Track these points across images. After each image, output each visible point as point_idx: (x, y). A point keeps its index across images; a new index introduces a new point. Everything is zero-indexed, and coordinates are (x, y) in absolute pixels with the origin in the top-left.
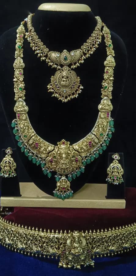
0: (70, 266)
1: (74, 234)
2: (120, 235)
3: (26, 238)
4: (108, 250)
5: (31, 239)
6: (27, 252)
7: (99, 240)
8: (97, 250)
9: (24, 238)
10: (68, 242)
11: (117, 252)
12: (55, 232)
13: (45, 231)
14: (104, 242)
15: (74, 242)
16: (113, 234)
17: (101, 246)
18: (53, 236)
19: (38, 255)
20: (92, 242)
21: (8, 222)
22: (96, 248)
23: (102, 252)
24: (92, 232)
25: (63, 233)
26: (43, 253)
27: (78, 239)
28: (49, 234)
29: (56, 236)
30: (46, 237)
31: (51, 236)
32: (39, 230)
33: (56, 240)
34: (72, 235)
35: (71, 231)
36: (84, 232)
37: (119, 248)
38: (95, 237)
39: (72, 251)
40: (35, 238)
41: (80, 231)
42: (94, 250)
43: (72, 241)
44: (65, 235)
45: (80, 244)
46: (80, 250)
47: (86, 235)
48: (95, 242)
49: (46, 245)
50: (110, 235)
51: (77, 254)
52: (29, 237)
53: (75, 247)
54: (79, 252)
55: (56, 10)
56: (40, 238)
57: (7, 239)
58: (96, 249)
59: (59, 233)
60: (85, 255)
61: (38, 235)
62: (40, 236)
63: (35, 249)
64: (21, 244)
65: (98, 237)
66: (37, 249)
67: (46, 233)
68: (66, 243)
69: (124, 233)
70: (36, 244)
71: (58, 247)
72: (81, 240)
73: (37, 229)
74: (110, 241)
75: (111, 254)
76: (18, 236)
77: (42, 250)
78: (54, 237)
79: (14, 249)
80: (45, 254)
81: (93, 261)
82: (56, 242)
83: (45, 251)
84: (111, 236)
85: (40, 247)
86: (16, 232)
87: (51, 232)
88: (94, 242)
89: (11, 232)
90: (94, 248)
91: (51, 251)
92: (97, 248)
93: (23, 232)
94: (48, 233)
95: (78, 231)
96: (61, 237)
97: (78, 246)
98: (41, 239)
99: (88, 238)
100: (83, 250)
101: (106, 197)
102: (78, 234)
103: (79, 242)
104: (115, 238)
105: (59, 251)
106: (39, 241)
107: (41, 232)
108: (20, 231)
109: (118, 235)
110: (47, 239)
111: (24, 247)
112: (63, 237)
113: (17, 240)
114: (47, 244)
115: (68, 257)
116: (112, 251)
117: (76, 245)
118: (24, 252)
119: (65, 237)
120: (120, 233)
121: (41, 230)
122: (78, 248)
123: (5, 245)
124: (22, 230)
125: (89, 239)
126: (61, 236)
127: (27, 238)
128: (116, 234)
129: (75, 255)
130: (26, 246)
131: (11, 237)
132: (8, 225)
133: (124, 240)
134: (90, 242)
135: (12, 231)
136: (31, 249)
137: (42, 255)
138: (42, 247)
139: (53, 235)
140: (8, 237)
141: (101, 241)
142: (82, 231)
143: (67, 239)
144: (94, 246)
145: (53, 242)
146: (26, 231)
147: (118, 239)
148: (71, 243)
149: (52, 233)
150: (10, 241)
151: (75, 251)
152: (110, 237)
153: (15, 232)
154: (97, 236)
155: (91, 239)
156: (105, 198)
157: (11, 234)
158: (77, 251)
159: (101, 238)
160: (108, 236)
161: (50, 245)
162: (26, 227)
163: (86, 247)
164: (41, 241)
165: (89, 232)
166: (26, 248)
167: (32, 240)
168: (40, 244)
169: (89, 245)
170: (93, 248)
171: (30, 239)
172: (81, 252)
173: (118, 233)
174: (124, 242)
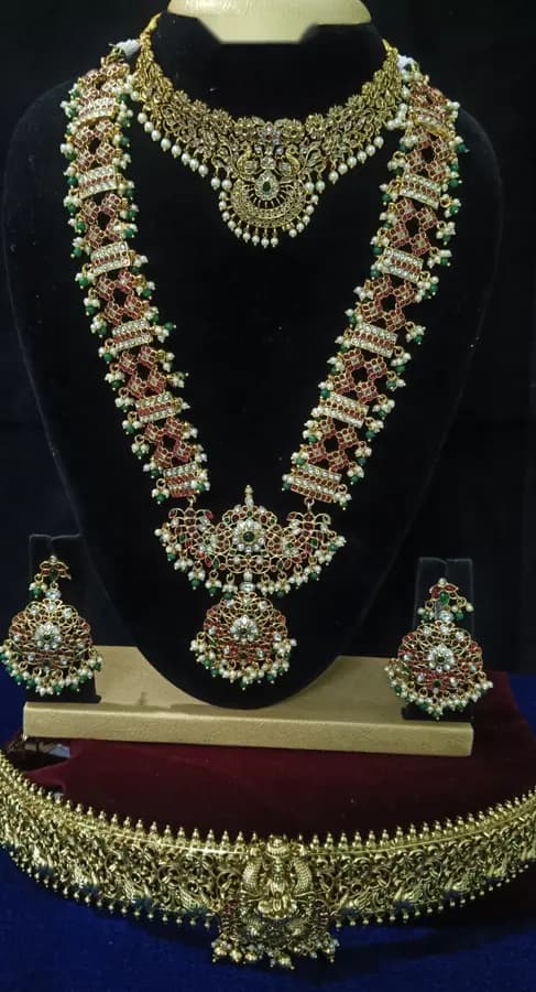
0: (255, 958)
1: (269, 849)
2: (433, 851)
3: (101, 853)
4: (391, 901)
5: (120, 858)
6: (106, 902)
7: (360, 869)
8: (351, 904)
9: (96, 852)
10: (249, 873)
11: (423, 909)
12: (203, 838)
13: (167, 831)
14: (378, 874)
15: (270, 874)
16: (409, 850)
17: (364, 890)
18: (195, 850)
19: (144, 913)
20: (334, 874)
21: (39, 793)
22: (346, 896)
23: (370, 910)
24: (337, 840)
25: (232, 840)
26: (158, 905)
27: (285, 868)
28: (181, 845)
29: (206, 851)
30: (171, 855)
31: (187, 851)
32: (147, 829)
33: (206, 866)
34: (263, 849)
35: (259, 837)
36: (307, 842)
37: (430, 897)
38: (344, 858)
39: (260, 908)
40: (134, 857)
41: (292, 836)
42: (338, 902)
43: (261, 870)
44: (239, 850)
45: (290, 882)
46: (289, 904)
47: (315, 851)
48: (344, 875)
49: (172, 881)
50: (399, 852)
51: (277, 917)
52: (111, 849)
53: (270, 893)
54: (286, 912)
56: (148, 857)
57: (36, 852)
58: (348, 900)
59: (218, 839)
60: (306, 921)
61: (142, 845)
62: (150, 851)
63: (131, 892)
64: (83, 873)
65: (356, 860)
66: (141, 894)
67: (170, 840)
68: (239, 877)
69: (450, 844)
70: (134, 876)
71: (214, 888)
72: (293, 870)
73: (139, 825)
74: (398, 872)
75: (399, 916)
76: (72, 843)
77: (158, 897)
78: (200, 853)
79: (62, 886)
80: (165, 912)
81: (336, 942)
82: (206, 873)
83: (166, 900)
84: (402, 855)
85: (150, 887)
86: (69, 831)
87: (189, 837)
88: (340, 874)
89: (52, 830)
90: (341, 896)
91: (188, 900)
92: (351, 894)
93: (92, 831)
94: (179, 841)
95: (285, 837)
96: (225, 855)
97: (281, 890)
98: (154, 860)
99: (319, 860)
100: (299, 905)
101: (403, 711)
102: (283, 849)
103: (286, 877)
104: (415, 861)
105: (216, 903)
106: (148, 865)
107: (155, 836)
108: (83, 828)
109: (426, 850)
110: (176, 861)
111: (95, 882)
112: (230, 858)
113: (72, 857)
114: (175, 878)
115: (245, 925)
116: (402, 906)
117: (275, 886)
118: (94, 899)
119: (237, 856)
120: (436, 844)
121: (153, 827)
122: (280, 897)
123: (29, 870)
124: (89, 826)
125: (323, 864)
126: (224, 852)
127: (105, 854)
128: (421, 847)
129: (272, 922)
130: (102, 881)
131: (51, 845)
132: (42, 802)
133: (449, 869)
134: (325, 876)
135: (55, 826)
136: (119, 891)
137: (158, 914)
138: (155, 886)
139: (195, 847)
140: (39, 844)
141: (367, 871)
142: (300, 837)
143: (245, 865)
144: (341, 889)
145: (195, 873)
146: (101, 828)
147: (429, 866)
148: (258, 880)
149: (194, 842)
150: (46, 859)
151: (271, 906)
152: (398, 858)
153: (64, 832)
154: (353, 857)
155: (330, 864)
157: (51, 836)
158: (280, 908)
159: (367, 863)
160: (390, 856)
161: (185, 880)
162: (101, 817)
163: (312, 895)
164: (153, 865)
165: (322, 841)
166: (101, 887)
167: (121, 862)
168: (149, 875)
169: (324, 885)
170: (337, 895)
171: (114, 857)
172: (290, 910)
173: (428, 846)
174: (447, 873)
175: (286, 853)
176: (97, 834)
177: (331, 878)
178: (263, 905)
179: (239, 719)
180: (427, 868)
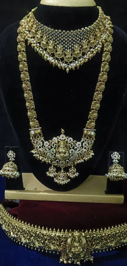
0: (71, 262)
1: (74, 234)
2: (118, 233)
3: (29, 234)
4: (107, 246)
5: (34, 236)
6: (31, 247)
7: (99, 238)
9: (28, 234)
10: (69, 240)
11: (115, 247)
12: (56, 231)
13: (47, 229)
14: (103, 239)
15: (75, 241)
16: (112, 232)
17: (100, 244)
18: (54, 234)
19: (41, 250)
20: (92, 240)
21: (12, 217)
22: (95, 245)
23: (101, 249)
24: (92, 231)
25: (64, 231)
26: (45, 248)
27: (79, 239)
28: (50, 233)
29: (57, 234)
30: (48, 235)
31: (52, 234)
32: (41, 228)
33: (57, 238)
34: (73, 234)
35: (71, 231)
37: (117, 244)
38: (94, 235)
39: (72, 250)
40: (38, 235)
41: (80, 230)
42: (93, 247)
43: (72, 240)
44: (66, 234)
45: (80, 243)
46: (80, 249)
47: (86, 234)
48: (95, 240)
49: (48, 242)
50: (109, 233)
51: (77, 253)
52: (32, 233)
53: (75, 246)
54: (79, 251)
55: (58, 5)
56: (42, 236)
57: (12, 233)
58: (95, 246)
59: (60, 231)
60: (84, 253)
61: (40, 232)
62: (42, 234)
63: (37, 245)
64: (24, 239)
65: (98, 236)
66: (40, 245)
67: (47, 231)
68: (66, 241)
69: (123, 230)
70: (38, 241)
71: (59, 244)
72: (81, 240)
73: (39, 227)
74: (109, 238)
75: (109, 250)
76: (21, 231)
77: (44, 246)
78: (56, 235)
79: (19, 242)
80: (47, 250)
81: (93, 257)
82: (57, 240)
83: (47, 247)
84: (110, 234)
85: (42, 244)
86: (20, 228)
87: (53, 230)
88: (93, 239)
89: (16, 227)
90: (94, 245)
91: (52, 247)
92: (96, 245)
93: (27, 228)
94: (50, 232)
95: (78, 230)
96: (62, 235)
97: (78, 245)
98: (43, 237)
99: (88, 236)
100: (83, 249)
101: (105, 191)
102: (78, 234)
103: (79, 242)
104: (113, 235)
105: (60, 248)
106: (42, 238)
107: (43, 230)
108: (24, 227)
109: (116, 232)
110: (49, 237)
111: (28, 241)
112: (64, 236)
113: (21, 235)
114: (49, 241)
115: (68, 254)
116: (110, 247)
117: (76, 244)
118: (27, 246)
119: (66, 235)
120: (119, 231)
121: (43, 228)
122: (78, 247)
123: (10, 237)
124: (26, 227)
125: (89, 237)
126: (62, 234)
127: (30, 234)
128: (115, 232)
129: (75, 254)
130: (29, 241)
131: (16, 231)
132: (13, 220)
133: (122, 237)
134: (89, 240)
135: (17, 226)
136: (34, 244)
137: (45, 250)
138: (44, 243)
139: (54, 233)
140: (12, 231)
142: (83, 231)
143: (68, 238)
144: (94, 243)
145: (54, 240)
146: (29, 228)
147: (117, 236)
148: (72, 242)
149: (54, 232)
150: (14, 235)
151: (75, 249)
152: (109, 235)
154: (97, 235)
155: (91, 237)
156: (104, 193)
157: (16, 229)
158: (77, 250)
159: (101, 237)
160: (107, 235)
161: (52, 242)
162: (29, 225)
163: (86, 246)
164: (43, 238)
165: (89, 231)
166: (29, 243)
167: (34, 237)
168: (42, 240)
169: (89, 243)
170: (92, 245)
171: (33, 235)
172: (80, 251)
173: (117, 231)
174: (122, 238)
175: (79, 235)
176: (28, 229)
177: (91, 241)
178: (73, 249)
179: (62, 194)
180: (117, 237)
